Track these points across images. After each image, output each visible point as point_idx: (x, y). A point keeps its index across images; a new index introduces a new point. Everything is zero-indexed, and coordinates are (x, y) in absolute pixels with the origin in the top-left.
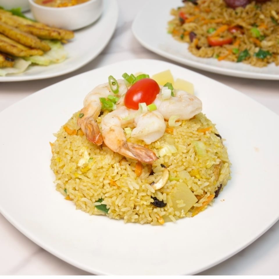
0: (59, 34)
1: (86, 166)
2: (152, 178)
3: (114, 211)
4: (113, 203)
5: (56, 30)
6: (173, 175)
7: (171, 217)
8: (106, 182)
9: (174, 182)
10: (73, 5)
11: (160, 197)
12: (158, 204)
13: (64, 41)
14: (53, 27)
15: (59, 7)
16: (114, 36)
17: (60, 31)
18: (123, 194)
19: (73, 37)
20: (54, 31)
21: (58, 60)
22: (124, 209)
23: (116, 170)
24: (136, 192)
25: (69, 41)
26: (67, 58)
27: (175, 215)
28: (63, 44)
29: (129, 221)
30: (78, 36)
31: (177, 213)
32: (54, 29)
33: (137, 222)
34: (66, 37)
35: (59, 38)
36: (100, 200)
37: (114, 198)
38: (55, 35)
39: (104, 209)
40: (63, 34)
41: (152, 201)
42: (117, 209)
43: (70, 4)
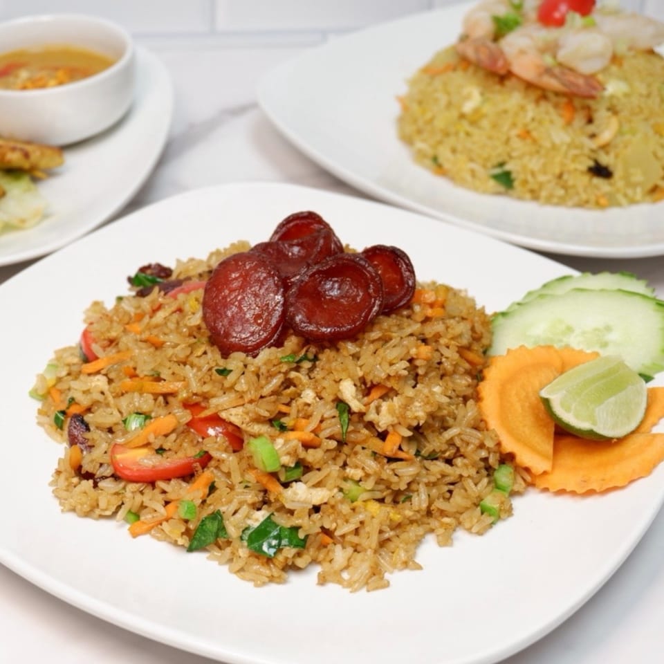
0: (26, 155)
1: (476, 111)
2: (591, 129)
3: (525, 182)
4: (524, 167)
5: (19, 146)
6: (626, 128)
7: (620, 197)
8: (514, 132)
9: (628, 137)
10: (61, 83)
11: (605, 160)
12: (600, 171)
13: (39, 174)
14: (10, 138)
15: (24, 88)
16: (162, 162)
17: (29, 148)
18: (543, 152)
19: (61, 164)
20: (14, 149)
21: (23, 221)
22: (542, 178)
23: (530, 114)
24: (564, 148)
25: (50, 173)
26: (45, 216)
27: (625, 195)
28: (35, 180)
29: (549, 200)
30: (73, 160)
31: (630, 192)
32: (12, 144)
33: (562, 202)
34: (43, 163)
35: (26, 165)
36: (501, 165)
37: (526, 160)
38: (14, 158)
39: (505, 180)
40: (35, 155)
41: (591, 164)
42: (530, 178)
43: (52, 82)
